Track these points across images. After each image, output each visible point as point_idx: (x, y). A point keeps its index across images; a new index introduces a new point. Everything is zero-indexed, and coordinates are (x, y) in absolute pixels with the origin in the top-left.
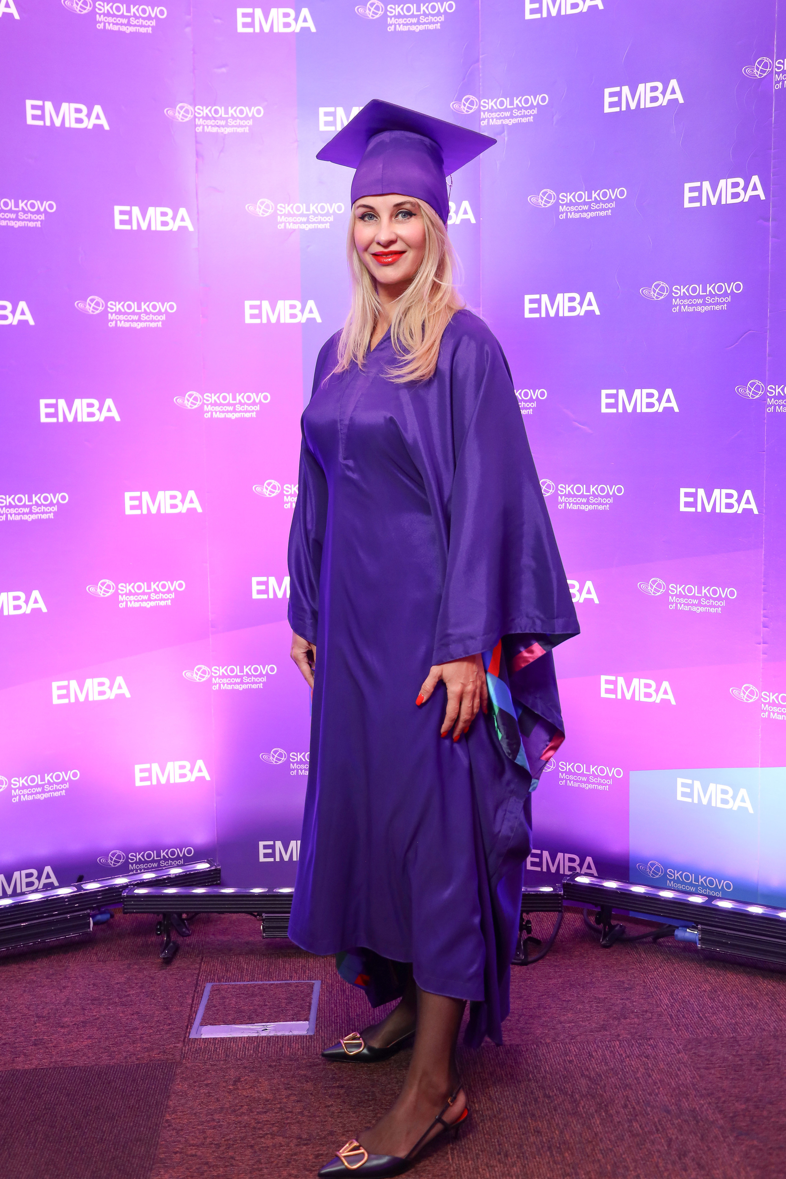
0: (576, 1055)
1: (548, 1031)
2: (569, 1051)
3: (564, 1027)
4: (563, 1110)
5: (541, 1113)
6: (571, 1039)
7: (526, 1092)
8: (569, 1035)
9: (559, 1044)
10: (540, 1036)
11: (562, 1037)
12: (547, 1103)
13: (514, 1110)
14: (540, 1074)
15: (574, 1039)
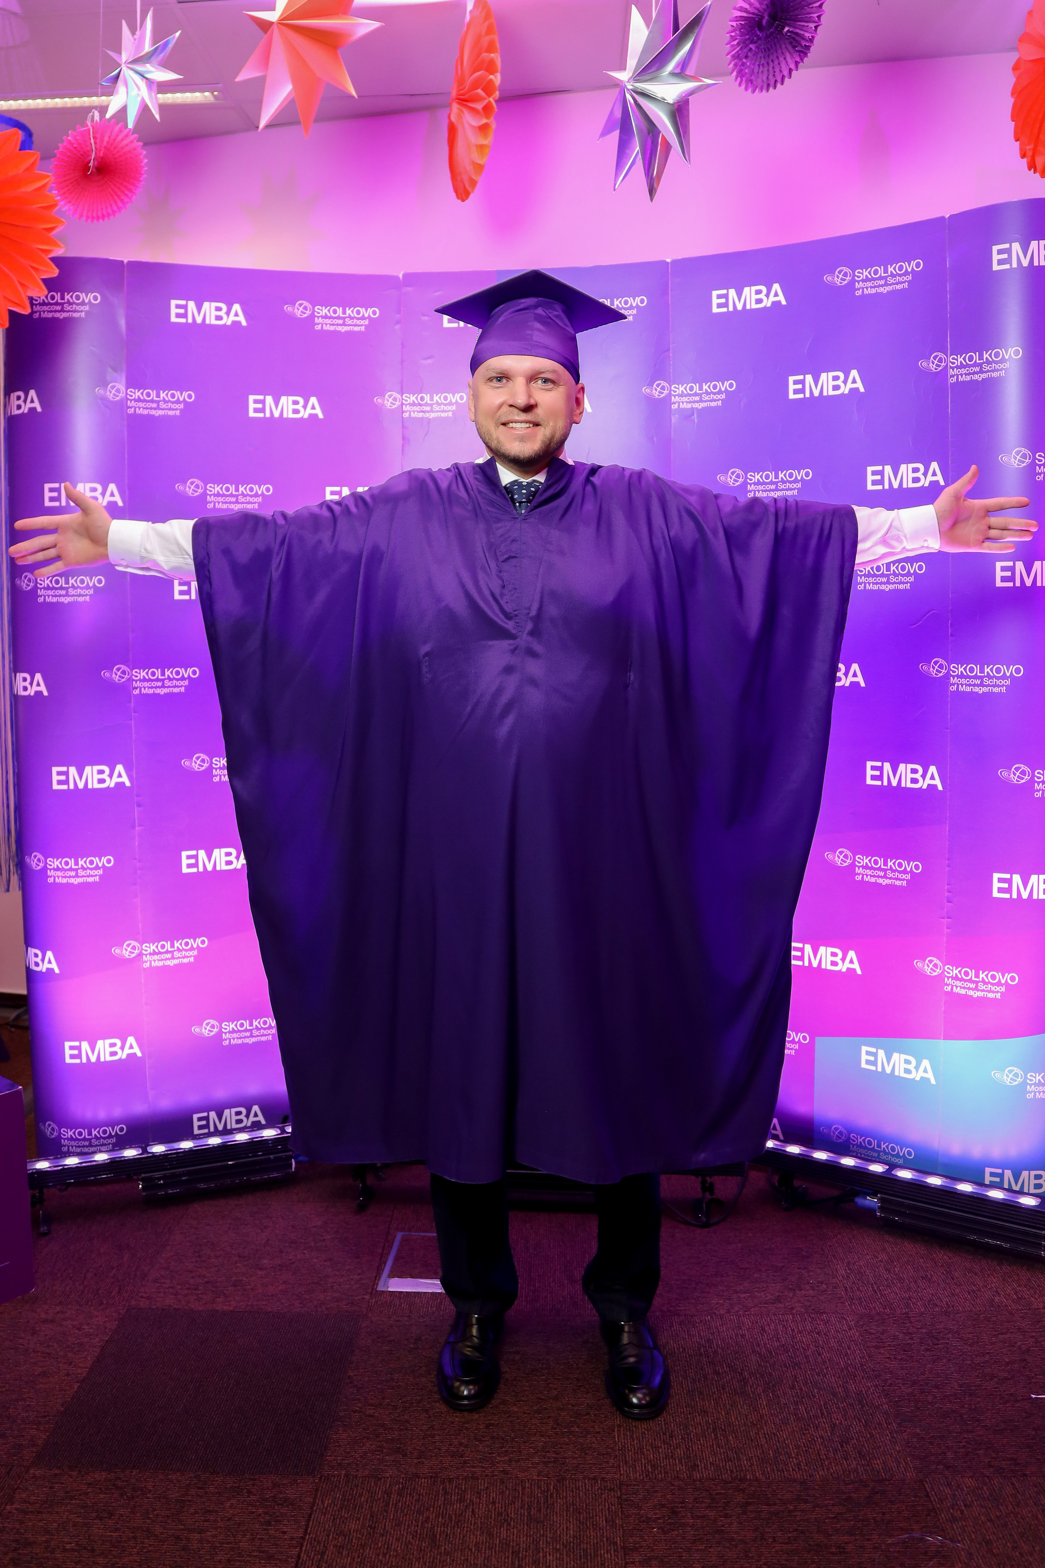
0: (749, 1329)
1: (724, 1301)
2: (743, 1324)
3: (739, 1297)
4: (731, 1389)
5: (709, 1391)
6: (746, 1311)
7: (696, 1367)
8: (744, 1306)
9: (733, 1316)
10: (715, 1307)
11: (736, 1309)
12: (716, 1381)
13: (683, 1386)
14: (711, 1348)
15: (748, 1311)
